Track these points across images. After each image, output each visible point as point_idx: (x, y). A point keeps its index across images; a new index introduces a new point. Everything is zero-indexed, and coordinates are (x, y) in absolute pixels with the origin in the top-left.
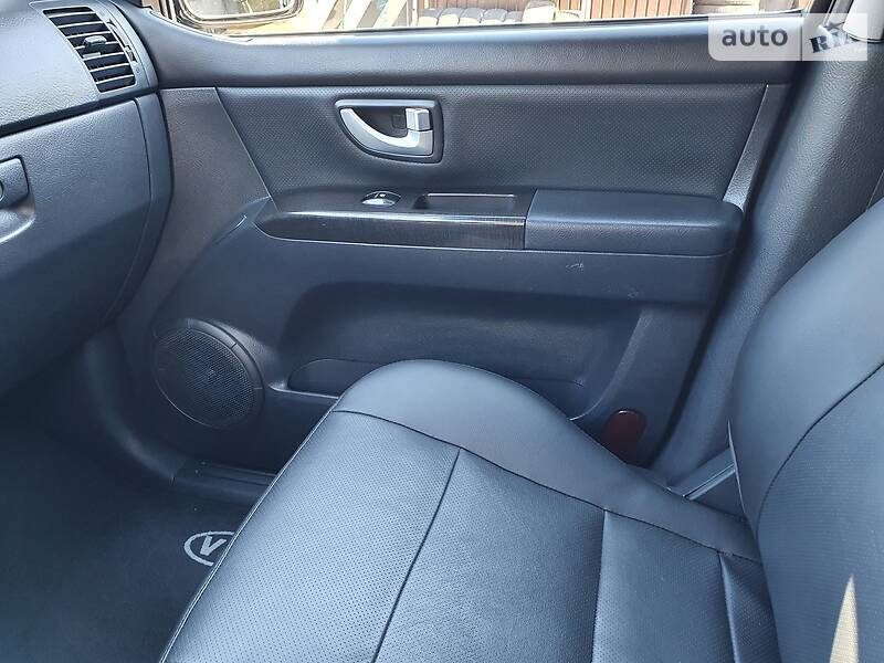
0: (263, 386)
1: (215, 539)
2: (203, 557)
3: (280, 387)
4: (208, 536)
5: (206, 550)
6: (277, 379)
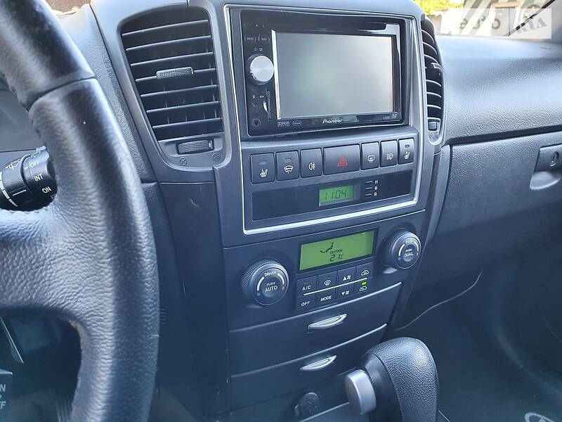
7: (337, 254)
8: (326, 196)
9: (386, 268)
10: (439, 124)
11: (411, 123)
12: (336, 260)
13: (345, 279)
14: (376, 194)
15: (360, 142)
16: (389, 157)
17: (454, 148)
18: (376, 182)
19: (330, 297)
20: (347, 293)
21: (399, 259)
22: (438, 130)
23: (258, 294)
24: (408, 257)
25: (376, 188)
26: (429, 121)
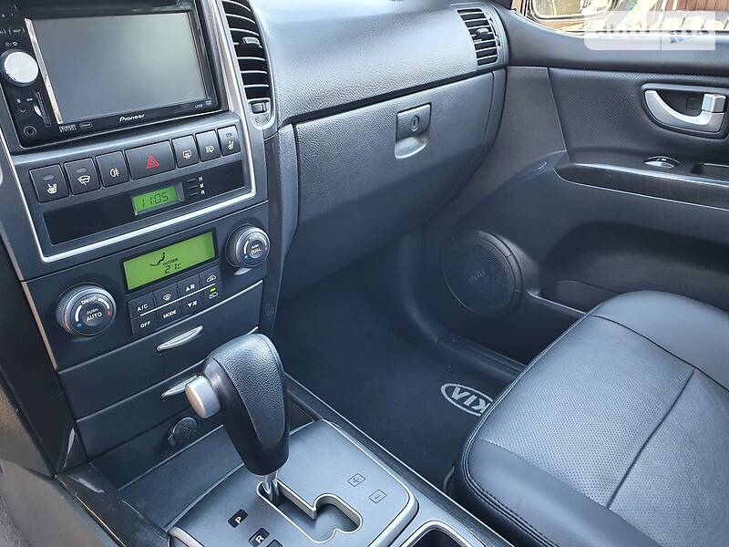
0: (522, 289)
1: (462, 391)
2: (454, 400)
3: (534, 294)
4: (458, 387)
5: (456, 395)
6: (533, 288)
7: (172, 265)
8: (141, 203)
9: (237, 269)
10: (268, 104)
11: (232, 108)
12: (172, 271)
13: (188, 289)
14: (203, 192)
15: (170, 138)
16: (210, 150)
17: (298, 126)
18: (201, 179)
19: (174, 312)
20: (195, 303)
21: (246, 257)
22: (269, 111)
23: (79, 325)
24: (255, 253)
25: (202, 186)
26: (252, 103)
